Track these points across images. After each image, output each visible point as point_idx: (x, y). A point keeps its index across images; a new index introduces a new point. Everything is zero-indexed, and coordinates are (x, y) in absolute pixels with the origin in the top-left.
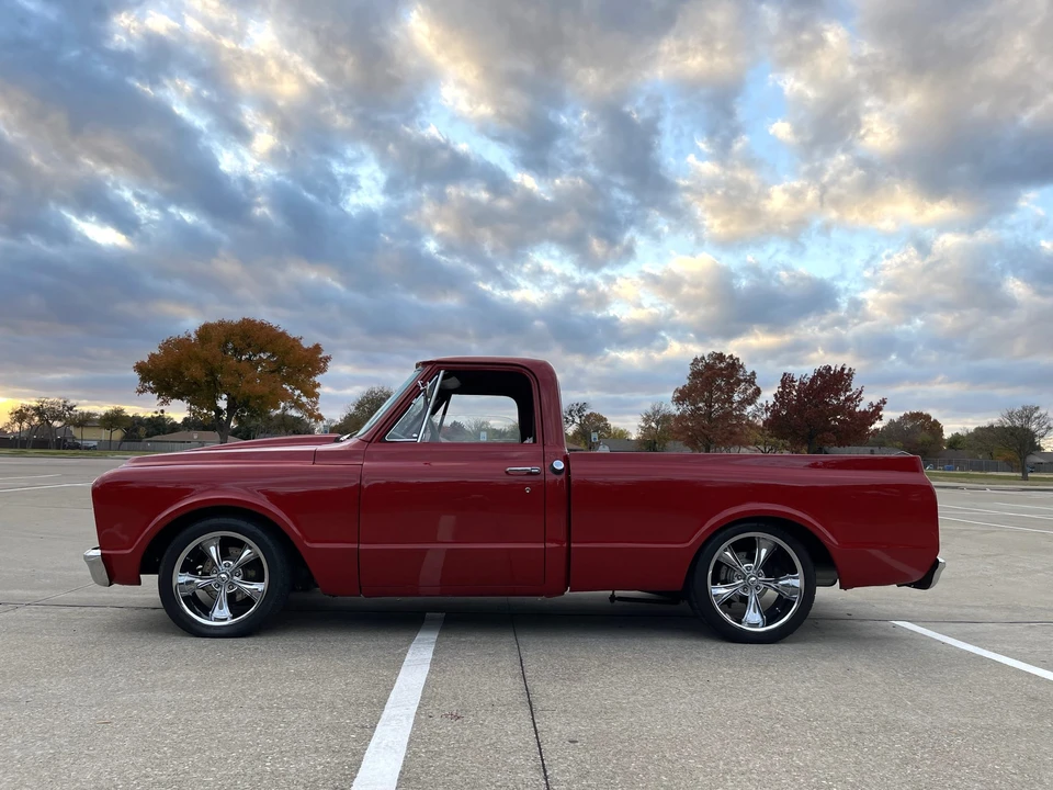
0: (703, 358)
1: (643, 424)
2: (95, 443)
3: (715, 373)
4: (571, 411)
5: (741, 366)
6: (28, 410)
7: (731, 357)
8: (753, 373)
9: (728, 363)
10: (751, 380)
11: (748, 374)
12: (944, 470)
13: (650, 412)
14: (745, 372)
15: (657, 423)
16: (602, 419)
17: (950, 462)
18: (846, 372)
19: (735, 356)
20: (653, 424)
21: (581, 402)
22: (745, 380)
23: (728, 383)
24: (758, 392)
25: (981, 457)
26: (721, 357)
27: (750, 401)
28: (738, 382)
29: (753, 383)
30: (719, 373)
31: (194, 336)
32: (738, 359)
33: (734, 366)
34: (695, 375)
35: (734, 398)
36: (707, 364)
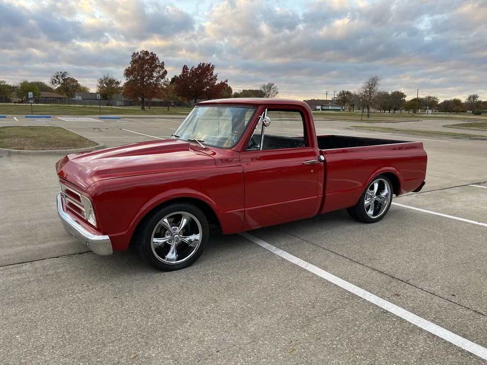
0: (138, 53)
1: (99, 85)
4: (57, 76)
5: (157, 58)
7: (152, 53)
8: (163, 63)
9: (151, 57)
10: (162, 66)
11: (161, 62)
13: (103, 78)
14: (159, 61)
15: (106, 84)
16: (75, 81)
18: (211, 66)
19: (154, 53)
20: (105, 85)
21: (63, 72)
22: (159, 66)
23: (150, 67)
24: (166, 72)
26: (146, 53)
27: (163, 77)
28: (156, 67)
29: (163, 68)
30: (146, 62)
32: (155, 54)
33: (153, 58)
34: (134, 62)
35: (154, 75)
36: (140, 56)
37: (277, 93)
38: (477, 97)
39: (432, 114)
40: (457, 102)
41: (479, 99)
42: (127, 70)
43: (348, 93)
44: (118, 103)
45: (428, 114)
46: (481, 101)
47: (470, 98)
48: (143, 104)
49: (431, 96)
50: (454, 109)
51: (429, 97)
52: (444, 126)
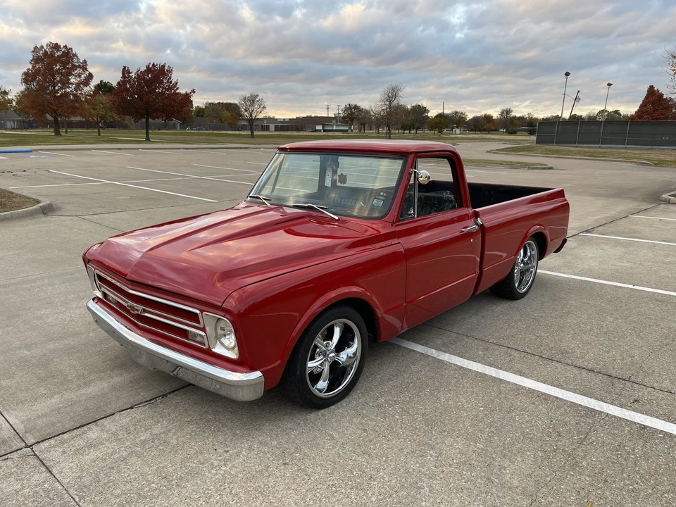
0: (42, 47)
3: (55, 60)
5: (75, 55)
7: (65, 47)
8: (85, 61)
9: (64, 52)
10: (84, 66)
11: (81, 61)
12: (197, 130)
14: (78, 59)
17: (199, 125)
18: (166, 68)
19: (69, 47)
22: (79, 66)
23: (65, 68)
24: (91, 76)
25: (215, 121)
26: (57, 47)
27: (86, 82)
28: (74, 67)
29: (86, 69)
30: (58, 60)
32: (71, 49)
33: (68, 55)
34: (36, 60)
35: (72, 80)
36: (45, 51)
37: (264, 107)
38: (511, 112)
39: (460, 134)
40: (488, 118)
41: (513, 114)
42: (25, 74)
43: (356, 107)
45: (455, 134)
46: (515, 117)
47: (503, 113)
48: (57, 126)
49: (458, 111)
50: (485, 127)
51: (456, 113)
52: (488, 151)
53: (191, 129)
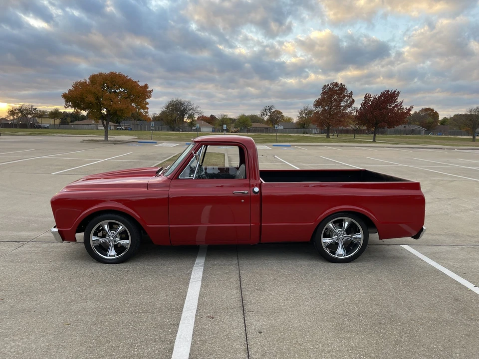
0: (328, 85)
1: (299, 115)
2: (48, 125)
3: (333, 92)
4: (265, 110)
5: (346, 89)
6: (15, 110)
7: (341, 84)
8: (351, 92)
9: (340, 88)
10: (350, 96)
11: (349, 92)
12: (437, 135)
13: (303, 109)
14: (347, 91)
15: (306, 115)
16: (280, 113)
17: (440, 131)
18: (396, 93)
19: (343, 84)
20: (304, 115)
21: (270, 105)
22: (347, 96)
23: (339, 97)
24: (353, 101)
25: (455, 129)
26: (336, 84)
27: (350, 106)
28: (344, 96)
29: (351, 97)
30: (335, 92)
31: (88, 81)
32: (344, 85)
33: (342, 88)
34: (324, 93)
35: (342, 104)
36: (330, 88)
42: (317, 101)
44: (314, 131)
48: (328, 132)
53: (433, 134)
